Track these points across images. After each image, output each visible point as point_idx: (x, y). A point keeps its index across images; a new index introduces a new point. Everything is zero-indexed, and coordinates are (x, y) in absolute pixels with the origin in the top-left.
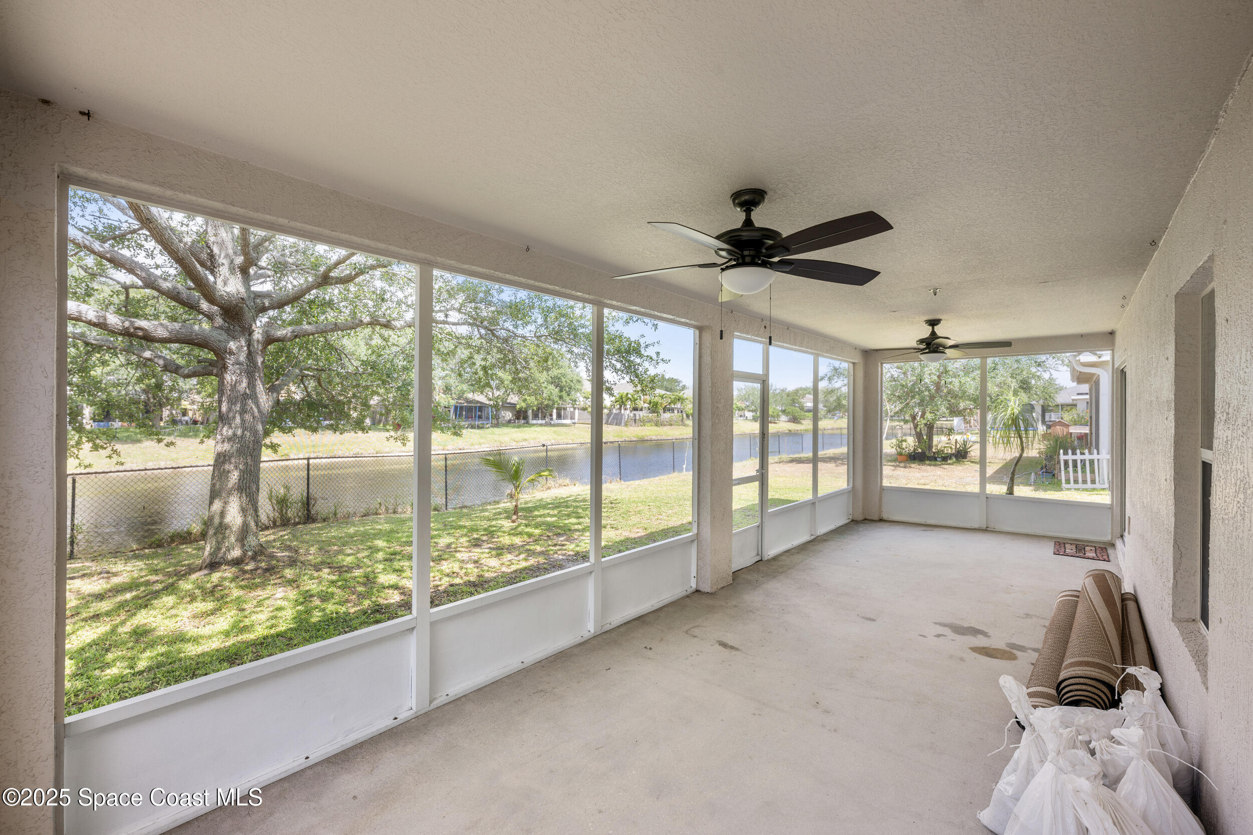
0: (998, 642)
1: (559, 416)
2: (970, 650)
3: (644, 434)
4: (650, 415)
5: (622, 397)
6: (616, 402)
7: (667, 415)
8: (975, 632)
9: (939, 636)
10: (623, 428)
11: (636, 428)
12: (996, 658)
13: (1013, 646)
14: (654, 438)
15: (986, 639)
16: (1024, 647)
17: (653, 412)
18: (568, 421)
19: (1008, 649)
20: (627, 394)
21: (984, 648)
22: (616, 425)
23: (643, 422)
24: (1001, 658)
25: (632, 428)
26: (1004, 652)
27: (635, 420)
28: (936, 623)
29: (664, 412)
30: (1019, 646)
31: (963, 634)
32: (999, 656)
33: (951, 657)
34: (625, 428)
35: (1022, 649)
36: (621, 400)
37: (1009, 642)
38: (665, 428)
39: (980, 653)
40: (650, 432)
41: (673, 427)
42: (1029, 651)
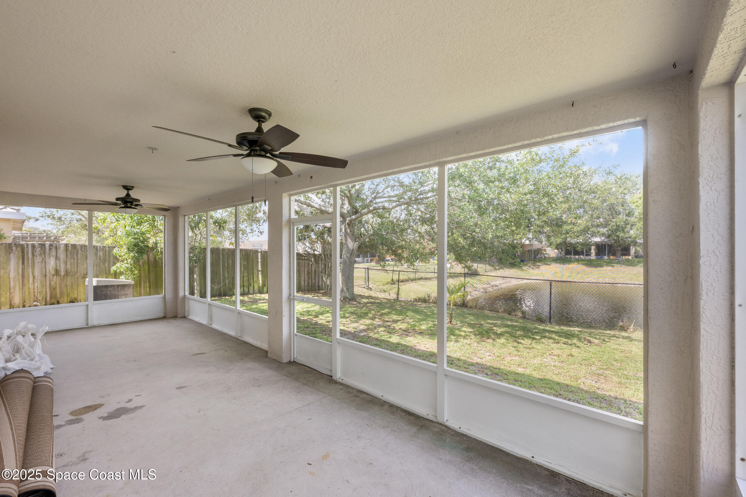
0: (90, 418)
2: (102, 403)
8: (112, 416)
9: (130, 400)
12: (83, 408)
13: (77, 421)
15: (101, 416)
16: (70, 424)
19: (80, 417)
21: (96, 409)
24: (80, 409)
26: (81, 414)
28: (143, 406)
30: (74, 423)
31: (118, 410)
32: (82, 410)
33: (109, 395)
35: (71, 422)
37: (83, 423)
39: (95, 405)
42: (64, 423)
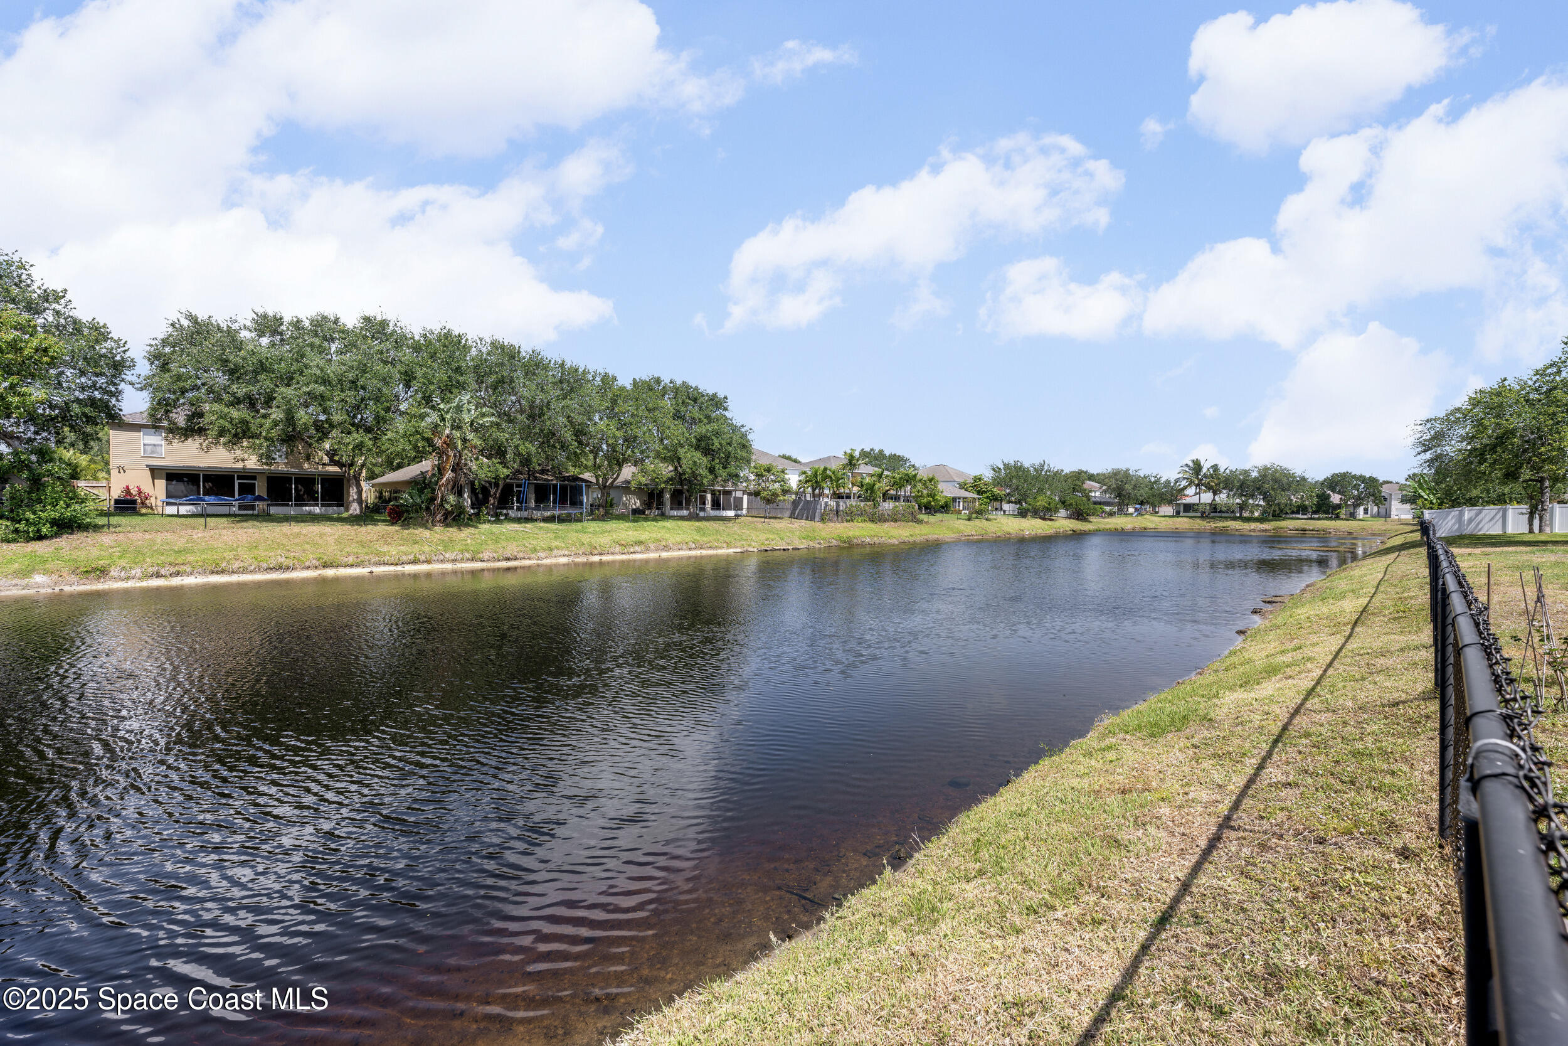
1: (716, 505)
3: (851, 534)
4: (862, 504)
5: (815, 475)
6: (807, 482)
7: (889, 505)
10: (818, 524)
11: (838, 525)
14: (868, 540)
17: (867, 500)
18: (731, 513)
20: (825, 469)
22: (807, 519)
23: (850, 516)
25: (832, 524)
27: (837, 511)
29: (884, 500)
34: (820, 525)
36: (814, 480)
38: (886, 526)
40: (862, 531)
41: (898, 523)
